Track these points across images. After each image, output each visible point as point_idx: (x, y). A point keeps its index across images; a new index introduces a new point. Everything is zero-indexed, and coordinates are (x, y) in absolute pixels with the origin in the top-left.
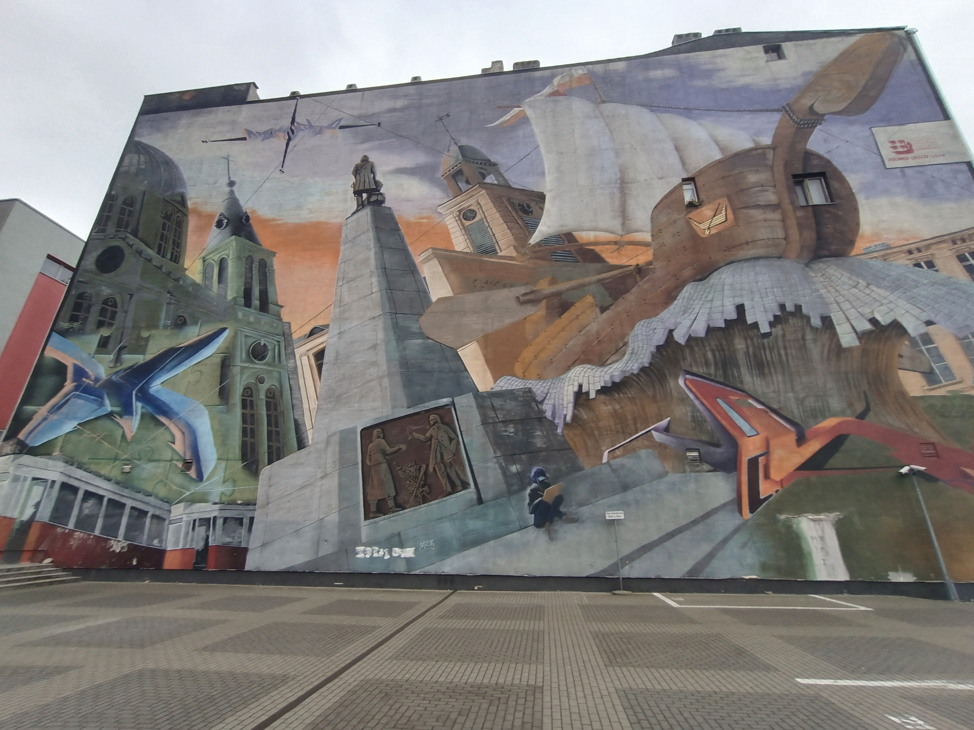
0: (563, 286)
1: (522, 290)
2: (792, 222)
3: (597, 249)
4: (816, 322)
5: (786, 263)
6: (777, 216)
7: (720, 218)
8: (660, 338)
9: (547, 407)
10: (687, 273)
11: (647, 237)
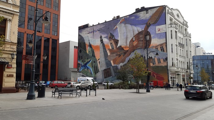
0: (120, 53)
1: (116, 54)
2: (144, 43)
3: (123, 48)
4: (144, 57)
5: (142, 49)
6: (142, 42)
7: (136, 43)
8: (128, 59)
9: (118, 68)
10: (132, 51)
11: (128, 46)
